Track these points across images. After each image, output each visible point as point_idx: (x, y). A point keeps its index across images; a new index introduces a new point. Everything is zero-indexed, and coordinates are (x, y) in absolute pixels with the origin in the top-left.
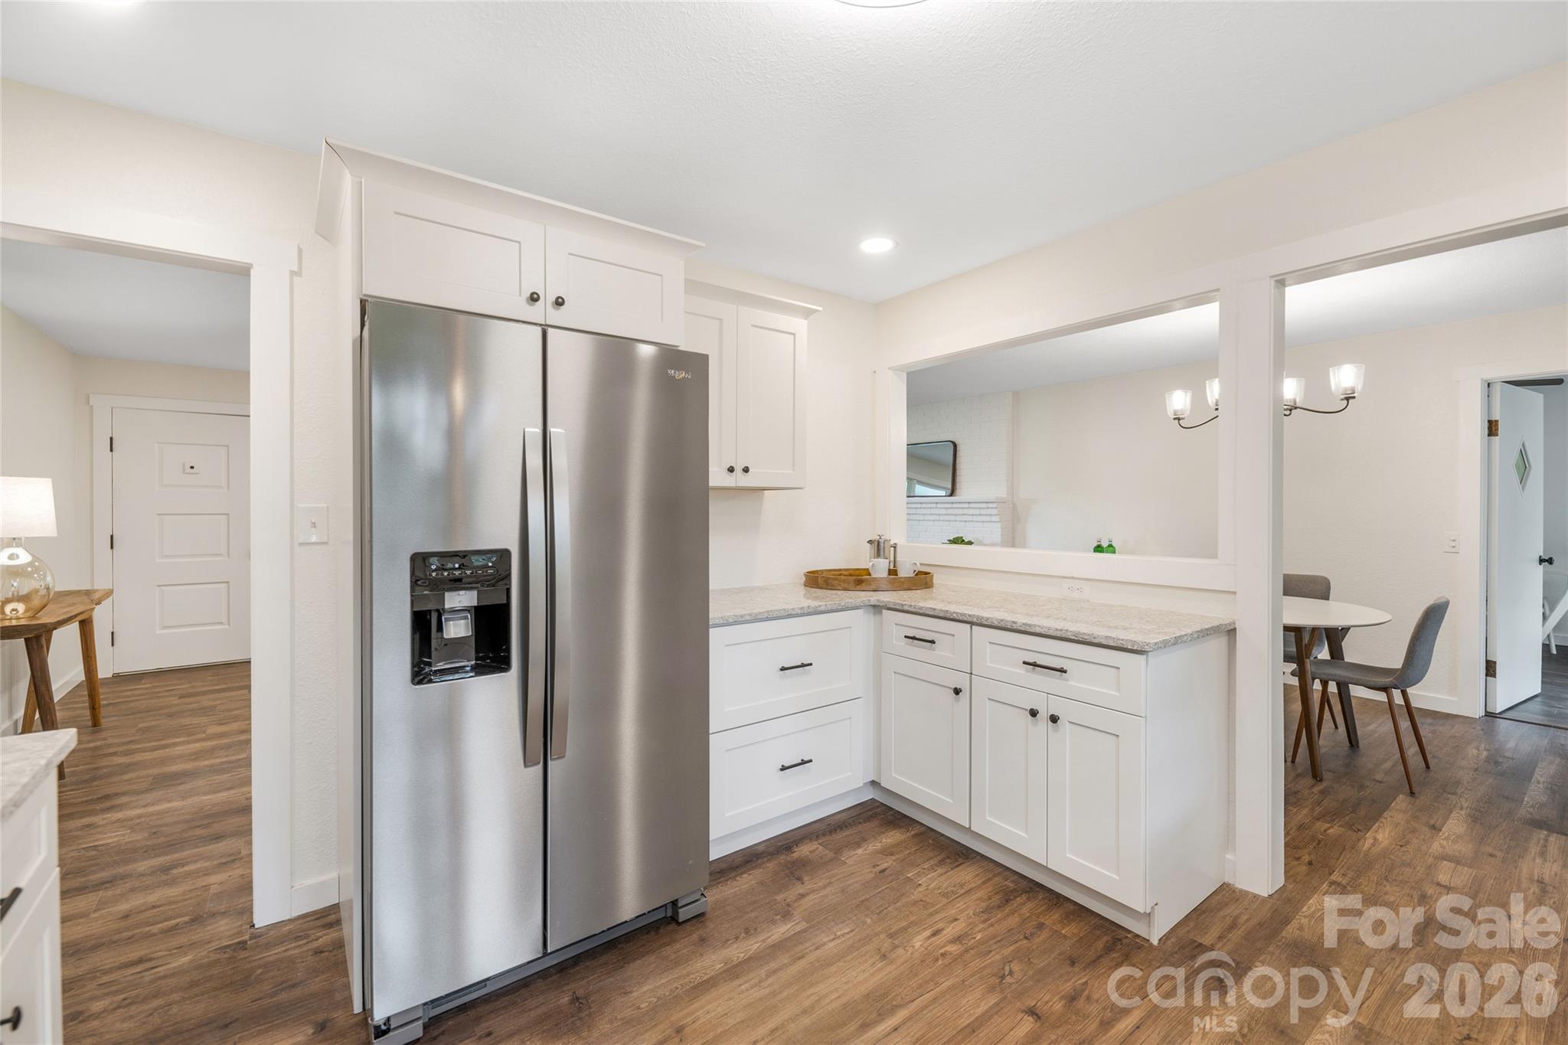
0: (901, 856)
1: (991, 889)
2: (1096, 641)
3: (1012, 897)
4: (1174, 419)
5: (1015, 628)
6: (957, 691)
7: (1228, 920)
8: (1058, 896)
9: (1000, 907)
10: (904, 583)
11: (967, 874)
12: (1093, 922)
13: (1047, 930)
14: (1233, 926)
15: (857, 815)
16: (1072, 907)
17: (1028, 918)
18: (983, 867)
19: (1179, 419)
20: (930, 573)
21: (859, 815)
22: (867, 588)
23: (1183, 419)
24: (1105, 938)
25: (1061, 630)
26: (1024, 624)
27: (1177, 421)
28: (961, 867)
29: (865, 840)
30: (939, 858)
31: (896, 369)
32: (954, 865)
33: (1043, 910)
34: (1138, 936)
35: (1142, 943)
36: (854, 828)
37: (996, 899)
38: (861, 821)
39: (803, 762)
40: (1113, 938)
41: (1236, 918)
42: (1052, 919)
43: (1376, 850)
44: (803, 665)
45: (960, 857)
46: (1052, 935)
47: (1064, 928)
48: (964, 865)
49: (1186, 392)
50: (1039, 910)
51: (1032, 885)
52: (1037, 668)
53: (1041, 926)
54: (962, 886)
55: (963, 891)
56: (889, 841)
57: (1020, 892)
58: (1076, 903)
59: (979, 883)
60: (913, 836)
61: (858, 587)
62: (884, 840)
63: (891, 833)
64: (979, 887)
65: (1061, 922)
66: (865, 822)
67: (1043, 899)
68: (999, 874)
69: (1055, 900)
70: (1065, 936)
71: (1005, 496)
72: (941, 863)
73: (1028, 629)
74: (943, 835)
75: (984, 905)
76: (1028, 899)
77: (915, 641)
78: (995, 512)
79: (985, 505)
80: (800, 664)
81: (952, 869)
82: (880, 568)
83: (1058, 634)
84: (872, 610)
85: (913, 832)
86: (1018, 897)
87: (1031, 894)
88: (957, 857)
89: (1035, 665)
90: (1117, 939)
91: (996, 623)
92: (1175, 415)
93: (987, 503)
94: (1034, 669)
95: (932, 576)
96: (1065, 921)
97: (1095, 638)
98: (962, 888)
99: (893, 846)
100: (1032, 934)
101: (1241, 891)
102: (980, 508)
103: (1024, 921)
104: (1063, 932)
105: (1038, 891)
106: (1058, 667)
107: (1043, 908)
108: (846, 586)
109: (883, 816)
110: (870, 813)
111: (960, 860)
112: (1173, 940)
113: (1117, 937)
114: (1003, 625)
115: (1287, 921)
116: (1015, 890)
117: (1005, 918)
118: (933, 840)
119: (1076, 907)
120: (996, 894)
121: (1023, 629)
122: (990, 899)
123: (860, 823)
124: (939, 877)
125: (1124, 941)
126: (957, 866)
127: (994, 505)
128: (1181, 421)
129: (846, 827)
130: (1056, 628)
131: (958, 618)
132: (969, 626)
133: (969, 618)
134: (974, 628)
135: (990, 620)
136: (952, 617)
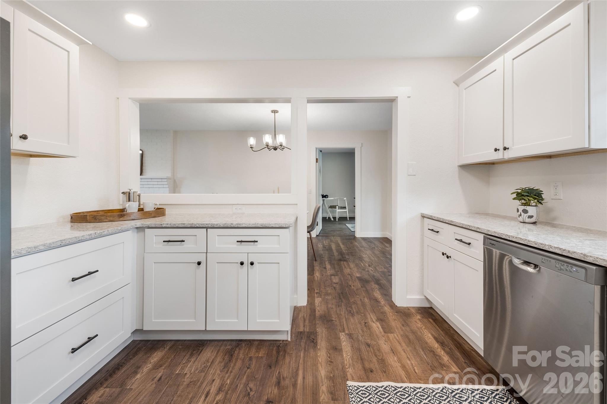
0: (167, 364)
1: (222, 354)
2: (270, 226)
3: (233, 353)
4: (251, 147)
5: (232, 226)
6: (199, 263)
7: (302, 319)
8: (250, 341)
9: (230, 360)
10: (151, 214)
11: (207, 354)
12: (267, 344)
13: (254, 359)
14: (305, 320)
15: (126, 356)
16: (257, 343)
17: (244, 358)
18: (213, 346)
19: (252, 148)
20: (164, 208)
21: (128, 354)
22: (128, 218)
23: (253, 148)
24: (275, 349)
25: (255, 224)
26: (237, 224)
27: (251, 148)
28: (202, 352)
29: (139, 367)
30: (189, 353)
31: (134, 100)
32: (199, 352)
33: (248, 351)
34: (283, 341)
35: (286, 343)
36: (128, 364)
37: (227, 358)
38: (131, 357)
39: (90, 339)
40: (277, 347)
41: (304, 317)
42: (253, 353)
43: (319, 279)
44: (90, 273)
45: (200, 347)
46: (257, 360)
47: (259, 354)
48: (204, 350)
49: (254, 139)
50: (246, 352)
51: (237, 342)
52: (242, 243)
53: (251, 359)
54: (208, 361)
55: (209, 364)
56: (155, 359)
57: (235, 348)
58: (257, 340)
59: (215, 354)
60: (169, 349)
61: (121, 219)
62: (152, 361)
63: (155, 354)
64: (216, 357)
65: (257, 352)
66: (134, 356)
67: (245, 345)
68: (222, 344)
69: (250, 343)
70: (262, 357)
71: (171, 176)
72: (192, 355)
73: (239, 226)
74: (185, 340)
75: (223, 364)
76: (240, 349)
77: (170, 243)
78: (166, 183)
79: (161, 180)
80: (87, 273)
81: (199, 355)
82: (132, 207)
83: (254, 226)
84: (136, 230)
85: (168, 348)
86: (235, 351)
87: (239, 346)
88: (198, 348)
89: (241, 242)
90: (278, 346)
91: (222, 226)
92: (251, 146)
93: (162, 179)
94: (241, 243)
95: (165, 209)
96: (258, 350)
97: (270, 225)
98: (208, 363)
99: (159, 361)
100: (249, 365)
101: (300, 307)
102: (158, 181)
103: (243, 361)
104: (260, 355)
105: (241, 344)
106: (253, 240)
107: (247, 349)
108: (111, 219)
109: (144, 347)
110: (135, 350)
111: (201, 349)
112: (293, 335)
113: (278, 345)
114: (226, 226)
115: (315, 311)
116: (232, 349)
117: (235, 365)
118: (181, 345)
119: (258, 342)
120: (225, 355)
121: (236, 226)
122: (224, 359)
123: (131, 359)
124: (194, 363)
125: (281, 345)
126: (200, 352)
127: (166, 180)
128: (253, 149)
129: (121, 366)
130: (252, 223)
131: (199, 226)
132: (205, 229)
133: (206, 225)
134: (208, 230)
135: (218, 225)
136: (196, 226)
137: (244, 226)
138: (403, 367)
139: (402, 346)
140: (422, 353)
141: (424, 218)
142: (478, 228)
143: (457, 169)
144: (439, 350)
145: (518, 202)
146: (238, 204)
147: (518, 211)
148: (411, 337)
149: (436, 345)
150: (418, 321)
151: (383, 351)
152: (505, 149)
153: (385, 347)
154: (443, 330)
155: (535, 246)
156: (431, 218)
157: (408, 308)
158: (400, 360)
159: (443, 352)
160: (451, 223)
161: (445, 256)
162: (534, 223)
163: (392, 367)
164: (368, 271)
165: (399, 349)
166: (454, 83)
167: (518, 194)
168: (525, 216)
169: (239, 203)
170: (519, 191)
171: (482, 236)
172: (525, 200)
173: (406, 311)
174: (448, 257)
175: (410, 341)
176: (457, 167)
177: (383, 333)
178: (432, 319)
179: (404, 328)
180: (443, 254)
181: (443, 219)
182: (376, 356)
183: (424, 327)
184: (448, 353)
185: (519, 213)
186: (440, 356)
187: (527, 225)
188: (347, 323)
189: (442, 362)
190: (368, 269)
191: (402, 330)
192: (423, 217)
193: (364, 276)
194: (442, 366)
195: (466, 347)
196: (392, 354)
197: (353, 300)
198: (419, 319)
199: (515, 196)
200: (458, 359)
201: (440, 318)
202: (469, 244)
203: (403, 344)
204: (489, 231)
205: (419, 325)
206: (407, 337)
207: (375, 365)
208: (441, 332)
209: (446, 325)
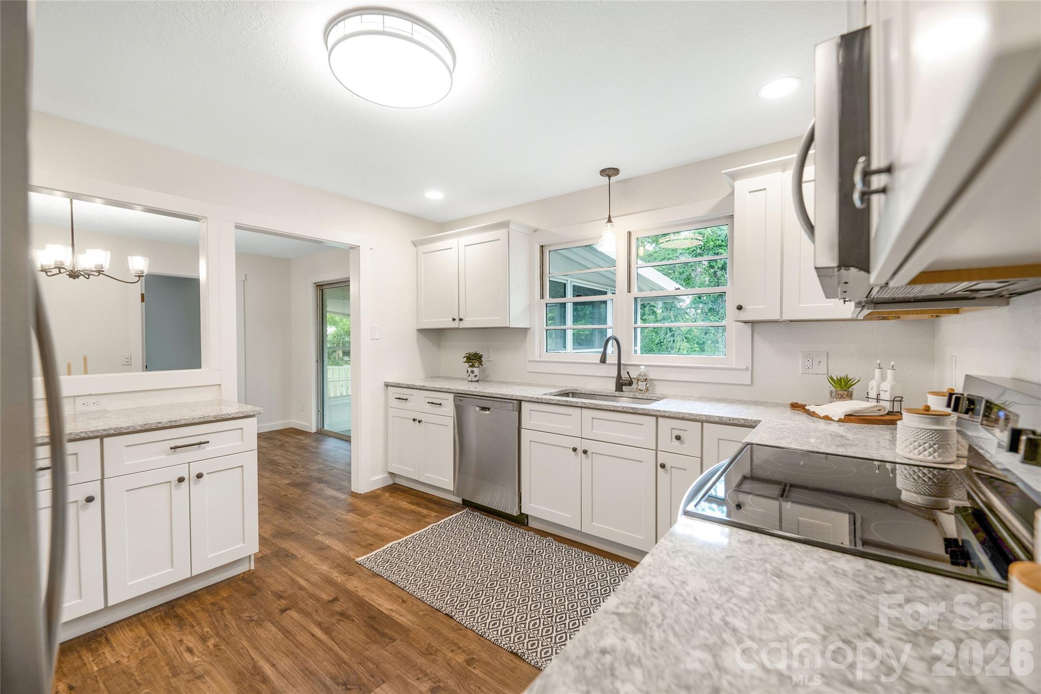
1: (155, 624)
2: (230, 417)
3: (174, 614)
5: (160, 427)
6: (90, 500)
11: (125, 635)
16: (203, 592)
17: (202, 608)
18: (121, 627)
24: (240, 583)
25: (204, 417)
26: (169, 422)
42: (210, 600)
47: (222, 596)
48: (109, 637)
52: (180, 448)
54: (140, 638)
55: (147, 637)
57: (171, 610)
59: (142, 629)
64: (148, 629)
70: (230, 596)
73: (172, 424)
83: (202, 420)
86: (175, 611)
89: (176, 448)
90: (242, 579)
94: (178, 450)
96: (216, 595)
98: (144, 638)
104: (225, 596)
106: (198, 441)
113: (240, 579)
114: (147, 428)
119: (204, 590)
120: (163, 621)
121: (168, 425)
122: (168, 624)
130: (199, 417)
131: (87, 436)
132: (98, 440)
133: (104, 432)
134: (105, 440)
135: (131, 428)
136: (78, 437)
137: (183, 422)
138: (396, 530)
139: (386, 520)
140: (406, 516)
141: (387, 388)
142: (449, 389)
143: (415, 333)
144: (417, 509)
145: (467, 365)
146: (90, 395)
147: (468, 372)
148: (390, 510)
149: (414, 507)
150: (388, 498)
151: (372, 529)
152: (461, 320)
153: (372, 526)
154: (413, 495)
155: (489, 395)
156: (399, 386)
157: (373, 492)
158: (391, 528)
159: (421, 509)
160: (423, 388)
161: (417, 422)
162: (477, 381)
163: (387, 534)
164: (297, 473)
165: (385, 522)
166: (412, 242)
167: (468, 358)
168: (472, 376)
169: (93, 393)
170: (468, 355)
171: (452, 395)
172: (472, 362)
173: (373, 494)
174: (420, 422)
175: (391, 513)
176: (415, 330)
177: (361, 519)
178: (400, 491)
179: (379, 508)
180: (414, 420)
181: (413, 385)
182: (368, 535)
183: (397, 500)
184: (424, 508)
185: (468, 374)
186: (420, 512)
187: (474, 383)
188: (314, 527)
189: (423, 514)
190: (295, 471)
191: (379, 509)
192: (387, 385)
193: (296, 480)
194: (425, 516)
195: (435, 499)
196: (381, 528)
197: (303, 507)
198: (389, 496)
199: (465, 359)
200: (433, 508)
201: (406, 488)
202: (440, 404)
203: (387, 518)
204: (457, 390)
205: (391, 500)
206: (386, 512)
207: (370, 540)
208: (413, 497)
209: (414, 492)
